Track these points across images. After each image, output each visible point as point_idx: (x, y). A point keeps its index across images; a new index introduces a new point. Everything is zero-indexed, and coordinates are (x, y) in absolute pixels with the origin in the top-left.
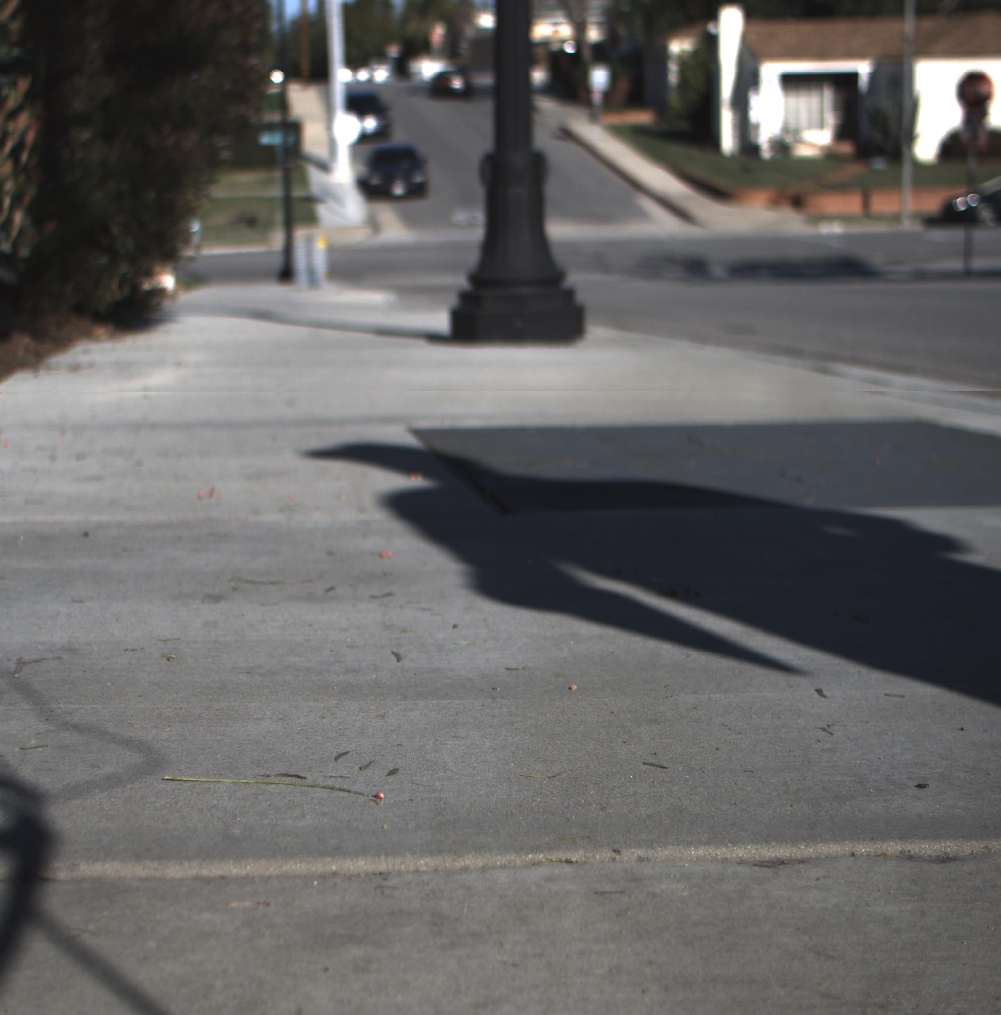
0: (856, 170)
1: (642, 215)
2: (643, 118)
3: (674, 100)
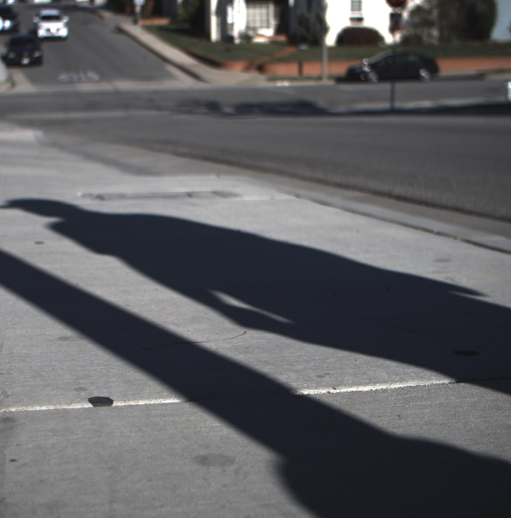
0: (291, 50)
1: (170, 76)
2: (164, 22)
3: (181, 12)
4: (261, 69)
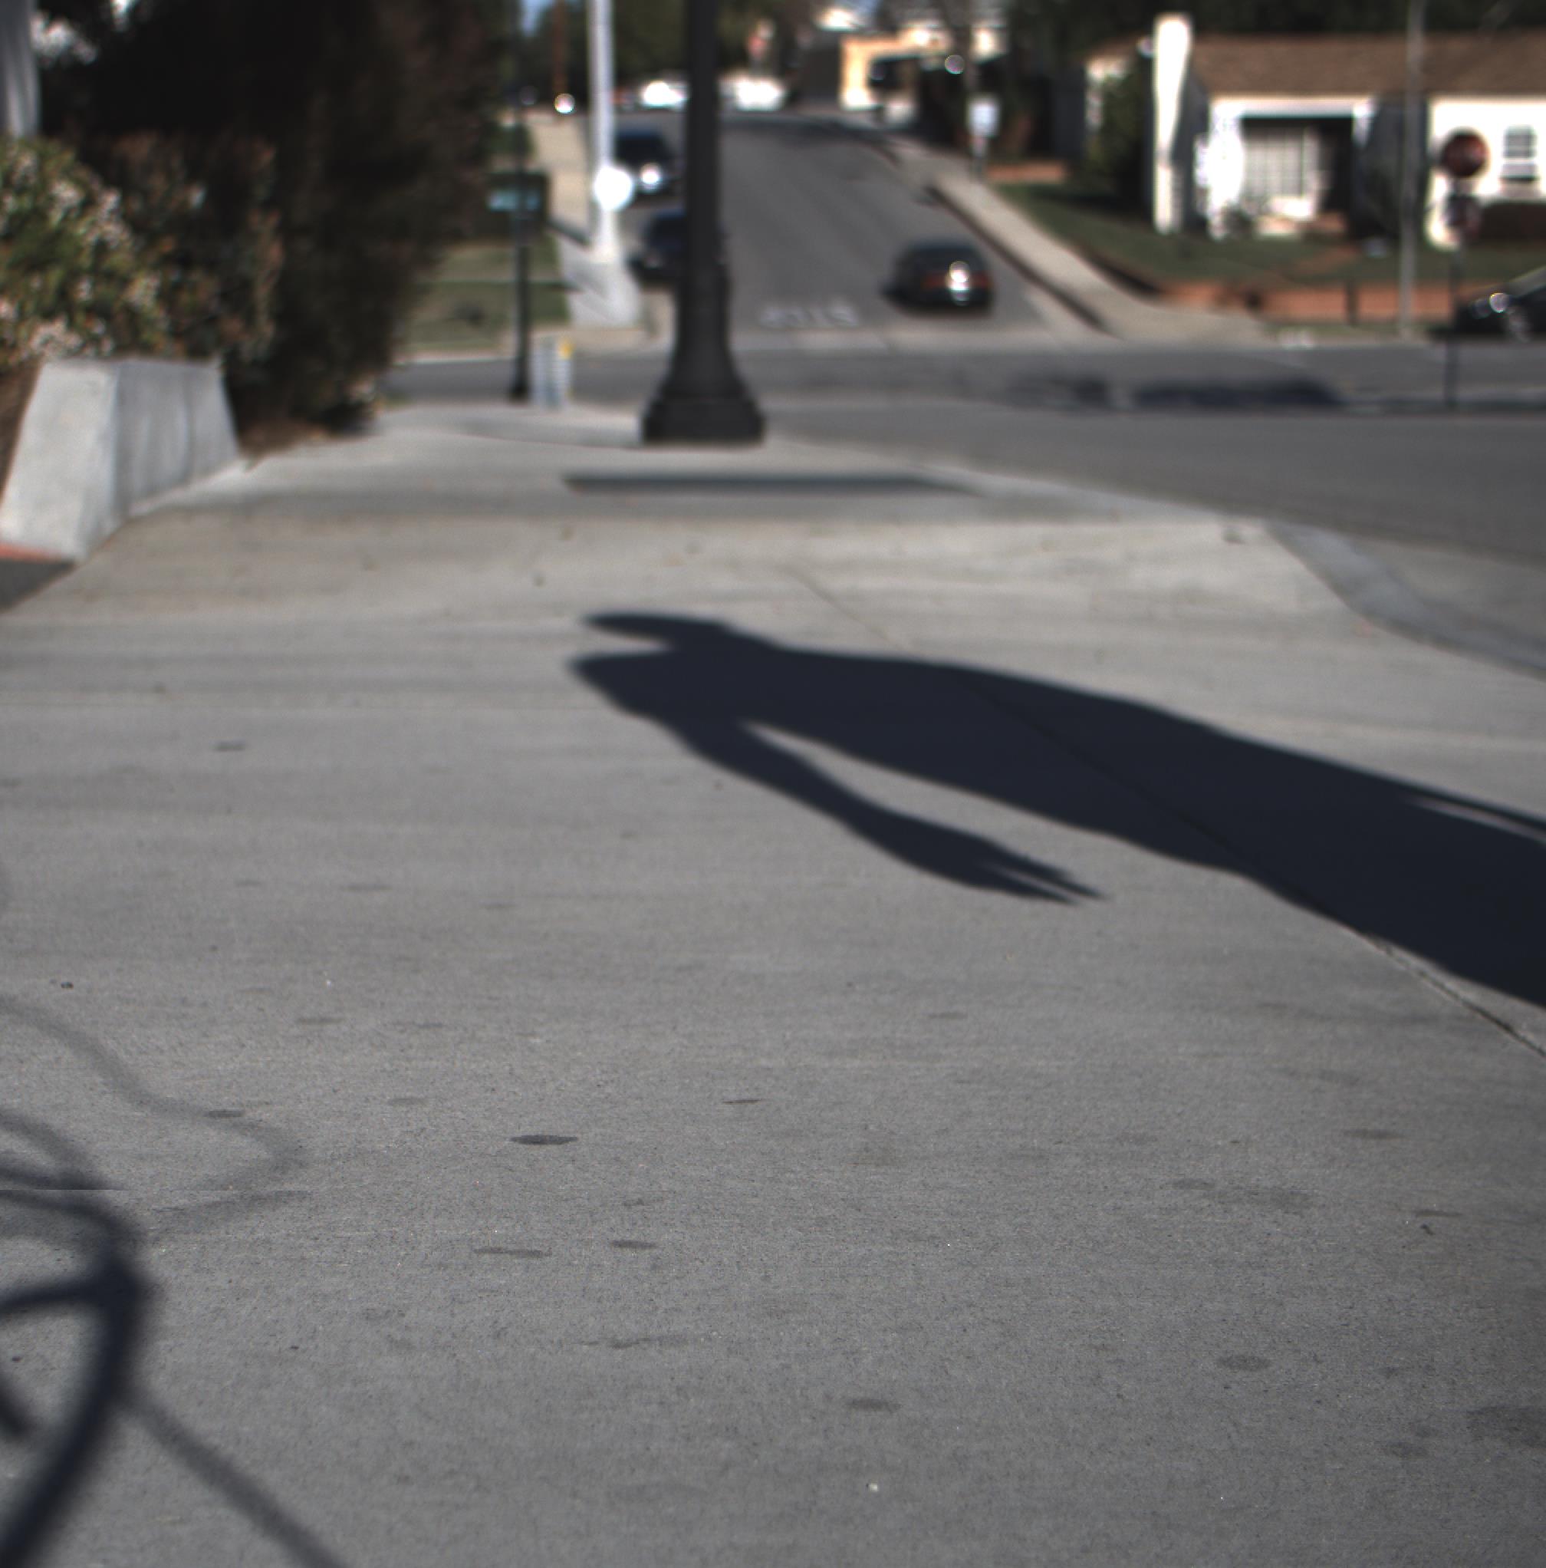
0: (1341, 257)
1: (1032, 316)
2: (1049, 174)
3: (1094, 150)
4: (1254, 302)
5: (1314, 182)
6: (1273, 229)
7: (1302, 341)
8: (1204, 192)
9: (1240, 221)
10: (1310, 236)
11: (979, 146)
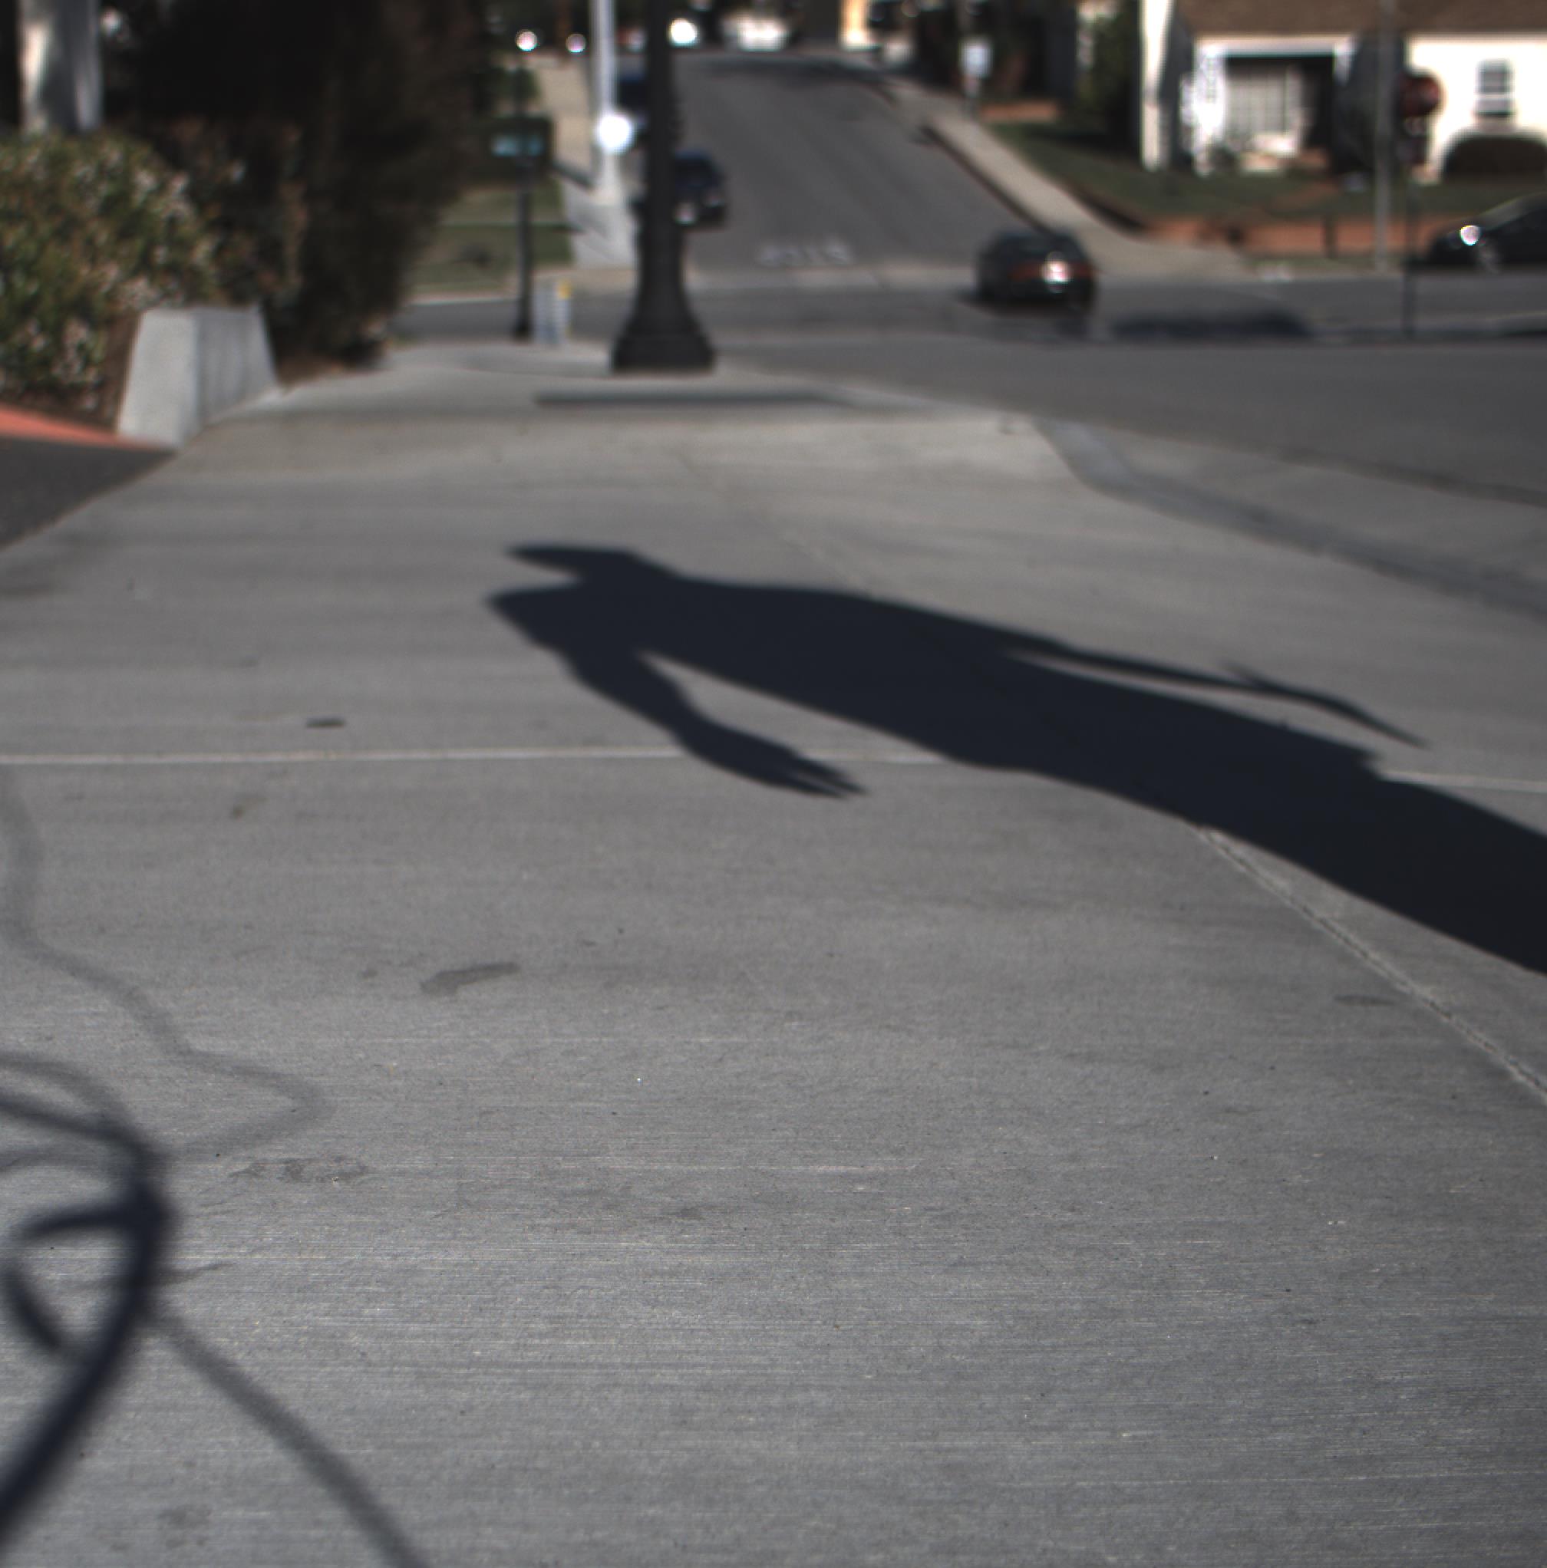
2: (1041, 113)
3: (1085, 89)
4: (1235, 237)
5: (1297, 118)
6: (1257, 165)
7: (1280, 274)
8: (1189, 130)
9: (1225, 157)
10: (1293, 172)
11: (972, 86)
